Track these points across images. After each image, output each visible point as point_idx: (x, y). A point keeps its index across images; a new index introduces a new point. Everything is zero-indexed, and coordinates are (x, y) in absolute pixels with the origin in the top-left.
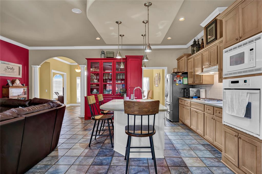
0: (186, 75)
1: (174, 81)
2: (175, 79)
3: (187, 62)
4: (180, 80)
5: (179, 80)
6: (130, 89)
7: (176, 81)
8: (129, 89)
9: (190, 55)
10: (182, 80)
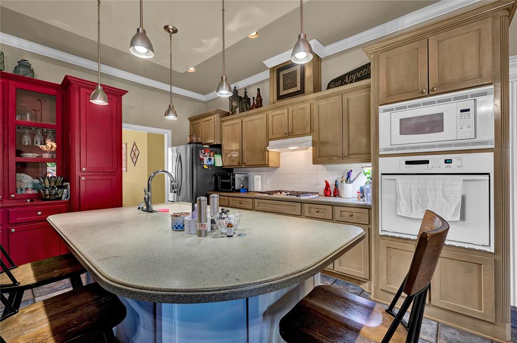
0: (218, 150)
1: (200, 160)
2: (201, 157)
3: (221, 126)
4: (210, 159)
5: (207, 158)
6: (83, 176)
7: (203, 159)
8: (83, 178)
9: (228, 114)
10: (213, 158)
